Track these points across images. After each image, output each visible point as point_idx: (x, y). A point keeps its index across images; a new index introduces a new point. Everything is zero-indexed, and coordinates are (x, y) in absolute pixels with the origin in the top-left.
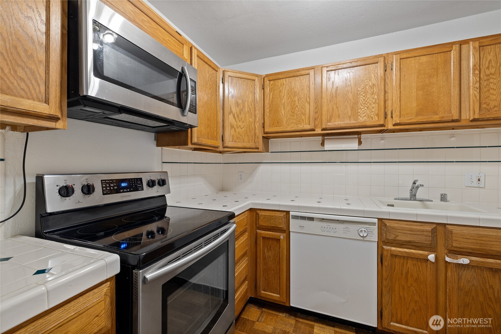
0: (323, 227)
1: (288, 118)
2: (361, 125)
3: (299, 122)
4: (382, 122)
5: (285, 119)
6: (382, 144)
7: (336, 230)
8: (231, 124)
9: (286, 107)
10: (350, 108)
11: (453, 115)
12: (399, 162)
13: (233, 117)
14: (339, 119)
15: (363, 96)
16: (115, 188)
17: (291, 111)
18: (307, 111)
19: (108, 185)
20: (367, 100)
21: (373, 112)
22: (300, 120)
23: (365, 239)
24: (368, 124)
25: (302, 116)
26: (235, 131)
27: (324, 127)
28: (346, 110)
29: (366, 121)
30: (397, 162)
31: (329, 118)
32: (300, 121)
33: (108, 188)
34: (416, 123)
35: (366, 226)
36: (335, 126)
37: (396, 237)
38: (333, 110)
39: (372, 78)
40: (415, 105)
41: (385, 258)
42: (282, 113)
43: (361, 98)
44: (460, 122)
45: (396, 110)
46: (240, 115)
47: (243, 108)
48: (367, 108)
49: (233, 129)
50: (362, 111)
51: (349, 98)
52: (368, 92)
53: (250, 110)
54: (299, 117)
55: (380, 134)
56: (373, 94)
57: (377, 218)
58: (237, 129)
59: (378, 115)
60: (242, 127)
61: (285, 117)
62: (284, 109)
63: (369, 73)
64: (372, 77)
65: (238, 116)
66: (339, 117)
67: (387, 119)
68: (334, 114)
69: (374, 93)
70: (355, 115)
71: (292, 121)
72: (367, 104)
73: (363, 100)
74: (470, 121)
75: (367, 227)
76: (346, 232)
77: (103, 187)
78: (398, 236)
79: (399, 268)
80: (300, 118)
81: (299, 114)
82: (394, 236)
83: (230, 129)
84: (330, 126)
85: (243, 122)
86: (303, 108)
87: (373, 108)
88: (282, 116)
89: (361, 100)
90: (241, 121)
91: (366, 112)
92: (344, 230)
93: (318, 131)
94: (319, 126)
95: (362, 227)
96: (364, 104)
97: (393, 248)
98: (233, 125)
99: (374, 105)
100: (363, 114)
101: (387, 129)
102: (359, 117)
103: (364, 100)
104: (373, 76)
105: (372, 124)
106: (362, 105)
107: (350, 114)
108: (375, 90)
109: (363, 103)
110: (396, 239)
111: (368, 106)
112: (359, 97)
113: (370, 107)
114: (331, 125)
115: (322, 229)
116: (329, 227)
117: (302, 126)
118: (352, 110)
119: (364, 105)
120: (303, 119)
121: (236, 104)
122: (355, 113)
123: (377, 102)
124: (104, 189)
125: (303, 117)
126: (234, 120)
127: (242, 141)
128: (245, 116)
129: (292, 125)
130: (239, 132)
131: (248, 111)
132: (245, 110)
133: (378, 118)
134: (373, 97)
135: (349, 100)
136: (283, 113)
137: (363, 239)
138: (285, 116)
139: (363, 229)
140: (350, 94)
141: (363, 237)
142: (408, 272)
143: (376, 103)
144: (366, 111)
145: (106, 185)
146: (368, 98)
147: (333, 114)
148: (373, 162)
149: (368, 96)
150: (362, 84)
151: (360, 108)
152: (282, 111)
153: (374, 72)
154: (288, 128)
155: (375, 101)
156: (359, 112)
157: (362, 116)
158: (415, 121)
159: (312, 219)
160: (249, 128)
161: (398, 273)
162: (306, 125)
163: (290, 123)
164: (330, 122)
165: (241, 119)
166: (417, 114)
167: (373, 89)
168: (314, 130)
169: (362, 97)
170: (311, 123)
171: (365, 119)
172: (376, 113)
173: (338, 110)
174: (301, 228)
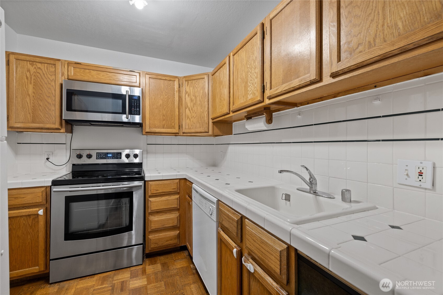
4: (259, 98)
8: (187, 115)
12: (314, 142)
13: (188, 110)
15: (250, 72)
16: (104, 156)
19: (100, 155)
21: (256, 88)
26: (190, 121)
28: (242, 91)
30: (312, 142)
33: (100, 156)
40: (282, 70)
45: (268, 82)
46: (194, 107)
47: (196, 102)
49: (189, 119)
50: (250, 89)
52: (252, 67)
53: (201, 102)
58: (191, 119)
60: (195, 117)
65: (192, 109)
67: (265, 93)
75: (212, 206)
77: (97, 156)
83: (187, 119)
85: (195, 113)
87: (256, 83)
89: (249, 77)
90: (194, 112)
98: (189, 116)
99: (256, 80)
102: (248, 96)
103: (251, 76)
106: (250, 82)
107: (244, 94)
109: (250, 80)
112: (248, 74)
113: (254, 82)
121: (191, 100)
124: (98, 156)
126: (189, 112)
127: (195, 128)
128: (197, 109)
130: (193, 121)
131: (200, 104)
132: (197, 103)
133: (258, 93)
137: (211, 216)
145: (99, 155)
146: (253, 74)
148: (293, 143)
149: (253, 71)
151: (249, 86)
156: (248, 90)
157: (250, 94)
160: (200, 117)
165: (194, 111)
167: (256, 62)
169: (250, 74)
171: (251, 97)
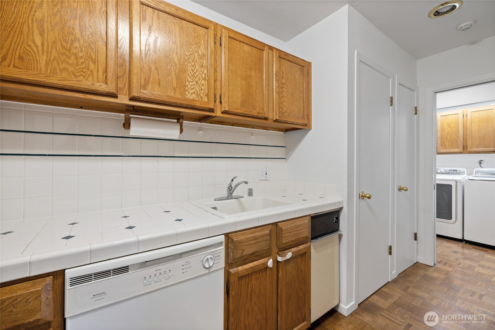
0: (148, 277)
1: (52, 57)
2: (190, 104)
3: (82, 73)
4: (211, 106)
5: (44, 57)
6: (200, 135)
7: (170, 274)
9: (46, 31)
10: (175, 76)
11: (265, 113)
12: (215, 158)
14: (160, 88)
15: (191, 64)
17: (62, 45)
18: (102, 58)
20: (196, 72)
21: (203, 91)
22: (85, 70)
23: (211, 270)
24: (198, 105)
25: (90, 63)
27: (135, 94)
28: (170, 78)
29: (195, 100)
31: (143, 81)
32: (84, 72)
34: (241, 114)
35: (211, 249)
36: (153, 97)
37: (242, 252)
38: (150, 70)
39: (202, 46)
40: (240, 94)
41: (233, 285)
42: (34, 41)
43: (189, 68)
44: (268, 120)
45: (225, 95)
48: (196, 83)
50: (190, 85)
51: (174, 60)
52: (197, 62)
54: (82, 63)
55: (199, 123)
56: (202, 66)
57: (223, 234)
59: (207, 95)
61: (45, 53)
62: (42, 34)
63: (198, 37)
64: (202, 44)
66: (159, 85)
67: (216, 103)
68: (152, 77)
69: (204, 66)
70: (182, 88)
71: (63, 66)
72: (196, 78)
73: (191, 70)
74: (274, 121)
75: (213, 252)
76: (186, 270)
78: (244, 250)
79: (245, 290)
80: (84, 66)
81: (82, 57)
82: (241, 252)
84: (145, 96)
86: (92, 48)
87: (203, 85)
88: (35, 49)
89: (189, 70)
91: (194, 88)
92: (184, 267)
93: (124, 100)
94: (125, 92)
95: (207, 254)
96: (192, 76)
97: (240, 268)
99: (203, 82)
100: (192, 89)
101: (215, 117)
102: (187, 93)
103: (193, 71)
104: (202, 42)
105: (202, 106)
106: (190, 77)
107: (175, 85)
108: (204, 62)
109: (191, 74)
110: (243, 255)
111: (197, 81)
112: (186, 64)
113: (199, 82)
114: (146, 93)
115: (145, 281)
116: (158, 273)
117: (90, 83)
118: (177, 80)
119: (192, 78)
120: (91, 68)
122: (182, 86)
123: (207, 78)
125: (92, 66)
129: (63, 74)
133: (208, 99)
134: (203, 70)
135: (174, 64)
136: (38, 42)
137: (209, 270)
138: (43, 50)
139: (209, 256)
140: (175, 55)
141: (210, 267)
142: (252, 290)
143: (206, 80)
144: (194, 86)
146: (197, 70)
147: (149, 78)
148: (191, 157)
149: (197, 67)
150: (191, 48)
151: (188, 80)
152: (33, 36)
153: (203, 38)
154: (53, 78)
155: (205, 77)
156: (187, 86)
157: (190, 93)
158: (240, 112)
159: (124, 269)
161: (244, 297)
162: (98, 82)
163: (57, 68)
164: (144, 89)
166: (242, 105)
167: (203, 60)
168: (115, 96)
169: (190, 66)
170: (109, 82)
171: (194, 98)
172: (206, 93)
173: (158, 74)
174: (97, 298)
